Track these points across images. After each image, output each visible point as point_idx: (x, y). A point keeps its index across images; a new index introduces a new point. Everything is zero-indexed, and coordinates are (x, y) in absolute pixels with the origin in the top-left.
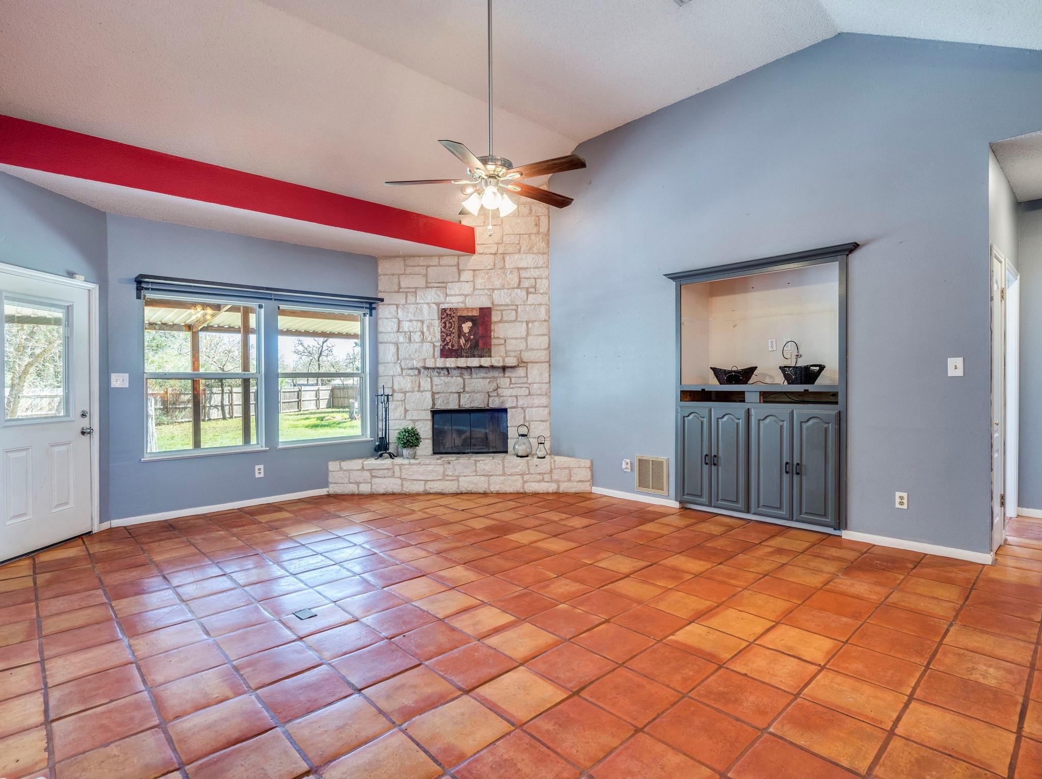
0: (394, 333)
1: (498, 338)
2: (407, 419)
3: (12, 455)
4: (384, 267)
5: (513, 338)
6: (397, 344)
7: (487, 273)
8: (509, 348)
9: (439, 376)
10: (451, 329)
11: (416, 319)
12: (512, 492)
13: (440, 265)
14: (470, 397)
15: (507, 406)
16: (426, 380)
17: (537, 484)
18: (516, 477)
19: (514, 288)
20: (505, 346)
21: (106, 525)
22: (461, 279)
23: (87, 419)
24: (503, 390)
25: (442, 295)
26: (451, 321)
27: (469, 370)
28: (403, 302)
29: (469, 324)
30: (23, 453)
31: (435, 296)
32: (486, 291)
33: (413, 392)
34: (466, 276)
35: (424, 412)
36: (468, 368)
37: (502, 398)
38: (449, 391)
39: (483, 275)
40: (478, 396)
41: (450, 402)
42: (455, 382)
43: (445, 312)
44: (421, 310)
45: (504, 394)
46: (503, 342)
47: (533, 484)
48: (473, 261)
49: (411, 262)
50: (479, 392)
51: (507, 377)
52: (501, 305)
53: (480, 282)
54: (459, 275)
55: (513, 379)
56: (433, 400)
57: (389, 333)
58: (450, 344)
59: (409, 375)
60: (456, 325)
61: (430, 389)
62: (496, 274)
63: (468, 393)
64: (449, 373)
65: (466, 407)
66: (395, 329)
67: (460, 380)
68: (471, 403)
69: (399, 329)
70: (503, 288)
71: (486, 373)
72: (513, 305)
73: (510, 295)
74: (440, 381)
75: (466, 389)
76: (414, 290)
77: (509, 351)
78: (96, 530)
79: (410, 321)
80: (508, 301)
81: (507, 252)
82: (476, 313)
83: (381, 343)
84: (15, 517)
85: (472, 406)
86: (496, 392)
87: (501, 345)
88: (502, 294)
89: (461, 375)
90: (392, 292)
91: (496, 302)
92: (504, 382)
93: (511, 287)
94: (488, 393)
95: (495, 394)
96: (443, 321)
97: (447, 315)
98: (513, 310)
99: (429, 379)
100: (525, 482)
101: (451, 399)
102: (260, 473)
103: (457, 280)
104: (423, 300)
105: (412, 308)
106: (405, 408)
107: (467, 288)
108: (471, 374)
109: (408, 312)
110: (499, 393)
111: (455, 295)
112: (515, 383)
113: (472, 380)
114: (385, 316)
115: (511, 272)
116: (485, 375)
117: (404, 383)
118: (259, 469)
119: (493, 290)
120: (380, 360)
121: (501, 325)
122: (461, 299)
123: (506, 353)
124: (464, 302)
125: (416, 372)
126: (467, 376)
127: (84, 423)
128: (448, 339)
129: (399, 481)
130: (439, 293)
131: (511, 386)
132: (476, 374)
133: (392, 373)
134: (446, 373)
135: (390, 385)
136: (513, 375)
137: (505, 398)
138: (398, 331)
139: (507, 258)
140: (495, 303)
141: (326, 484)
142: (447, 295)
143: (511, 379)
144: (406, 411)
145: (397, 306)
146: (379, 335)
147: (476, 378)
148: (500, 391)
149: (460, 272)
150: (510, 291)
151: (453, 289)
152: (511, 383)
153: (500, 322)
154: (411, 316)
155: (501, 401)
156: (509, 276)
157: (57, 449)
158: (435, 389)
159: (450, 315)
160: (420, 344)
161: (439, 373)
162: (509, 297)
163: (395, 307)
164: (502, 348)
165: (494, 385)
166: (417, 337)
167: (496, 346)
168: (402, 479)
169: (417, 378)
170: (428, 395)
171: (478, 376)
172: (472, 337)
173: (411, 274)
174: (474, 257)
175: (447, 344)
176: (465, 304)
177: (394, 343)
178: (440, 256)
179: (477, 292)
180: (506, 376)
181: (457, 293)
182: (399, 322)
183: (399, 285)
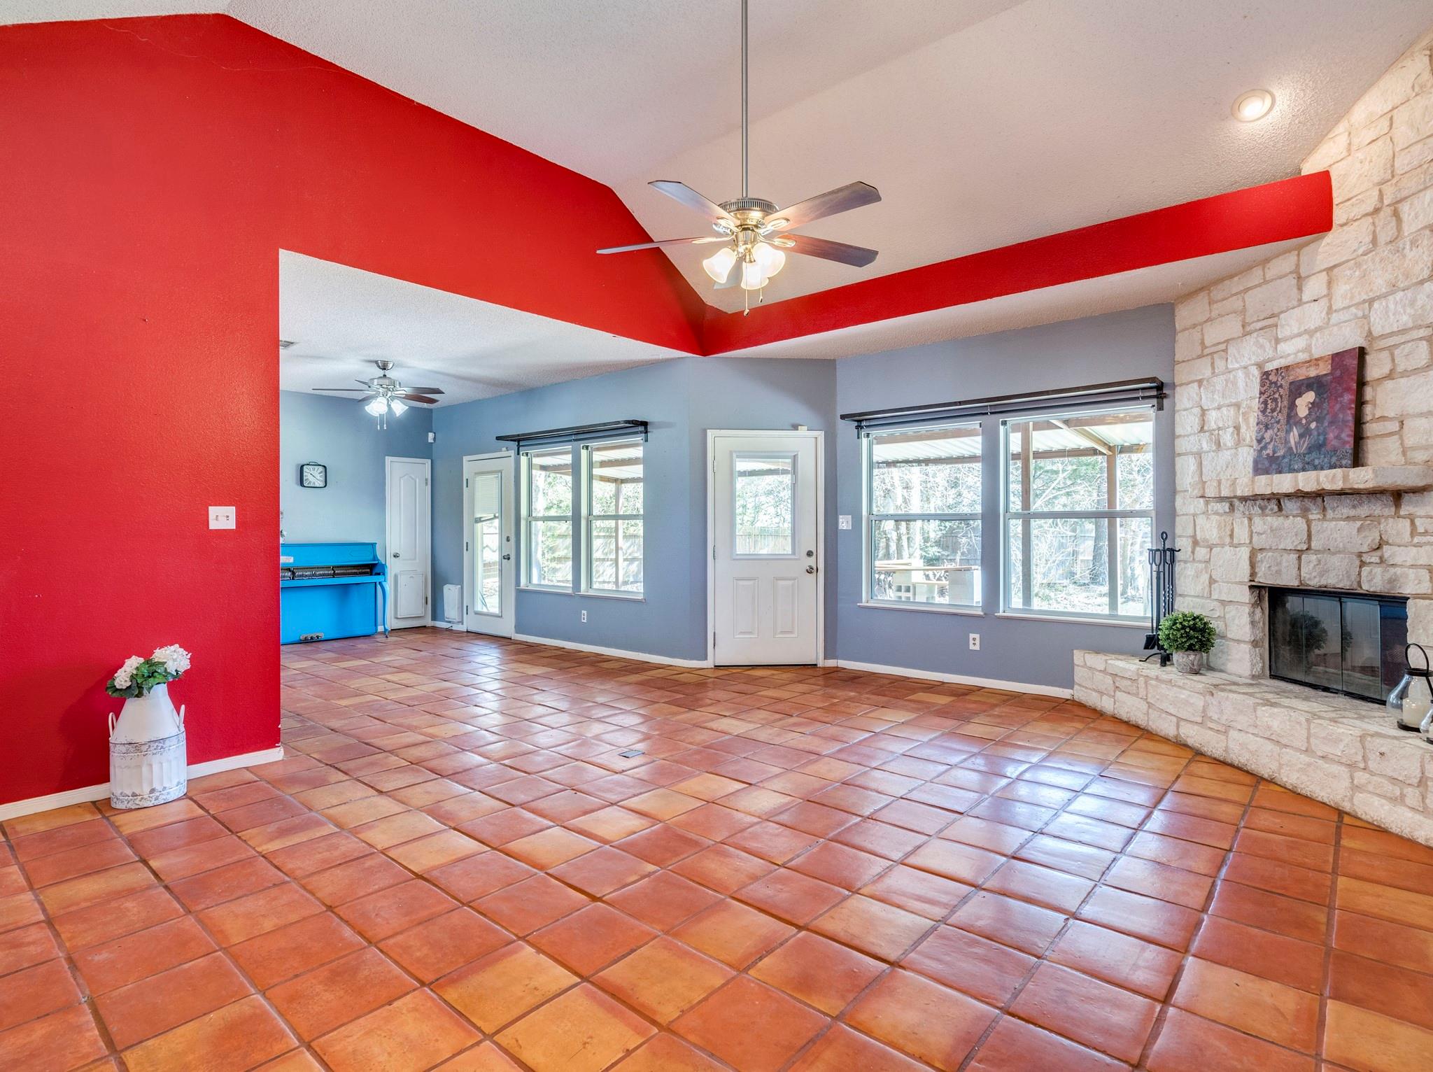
0: (1195, 434)
1: (1383, 418)
2: (1213, 597)
3: (741, 583)
4: (1184, 315)
5: (1421, 415)
6: (1199, 455)
7: (1358, 265)
8: (1410, 441)
9: (1264, 515)
10: (1275, 414)
11: (1227, 402)
12: (1326, 800)
13: (1266, 282)
14: (1319, 561)
15: (1406, 590)
16: (1242, 523)
17: (1387, 806)
18: (1335, 769)
19: (1422, 282)
20: (1401, 438)
21: (831, 663)
22: (1305, 298)
23: (814, 558)
24: (1396, 548)
25: (1267, 345)
26: (1277, 396)
27: (1319, 500)
28: (1208, 372)
29: (1310, 396)
30: (751, 583)
31: (1254, 348)
32: (1353, 310)
33: (1223, 545)
34: (1315, 286)
35: (1238, 587)
36: (1319, 496)
37: (1392, 570)
38: (1281, 547)
39: (1348, 273)
40: (1335, 561)
41: (1284, 570)
42: (1290, 527)
43: (1267, 379)
44: (1234, 383)
45: (1398, 560)
46: (1394, 426)
47: (1376, 801)
48: (1326, 248)
49: (1217, 293)
50: (1339, 552)
51: (1404, 518)
52: (1392, 334)
53: (1341, 289)
54: (1300, 289)
55: (1418, 522)
56: (1253, 565)
57: (1188, 436)
58: (1270, 447)
59: (1216, 513)
60: (1286, 403)
61: (1248, 541)
62: (1377, 259)
63: (1317, 552)
64: (1280, 509)
65: (1311, 583)
66: (1197, 427)
67: (1300, 523)
68: (1321, 575)
69: (1202, 428)
70: (1393, 288)
71: (1354, 507)
72: (1420, 327)
73: (1413, 303)
74: (1266, 523)
75: (1313, 544)
76: (1223, 347)
77: (1413, 449)
78: (820, 664)
79: (1219, 408)
80: (1405, 320)
81: (1404, 193)
82: (1324, 369)
83: (1179, 455)
84: (742, 633)
85: (1323, 582)
86: (1378, 553)
87: (1391, 434)
88: (1392, 306)
89: (1304, 512)
90: (1193, 359)
91: (1377, 331)
92: (1396, 528)
93: (1414, 281)
94: (1360, 555)
95: (1375, 559)
96: (1263, 397)
97: (1271, 383)
98: (1421, 339)
99: (1246, 521)
100: (1356, 788)
101: (1284, 564)
102: (974, 644)
103: (1295, 303)
104: (1237, 362)
105: (1219, 382)
106: (1211, 577)
107: (1313, 315)
108: (1324, 509)
109: (1213, 392)
110: (1386, 555)
111: (1292, 337)
112: (1426, 533)
113: (1326, 524)
114: (1183, 407)
115: (1412, 243)
116: (1352, 513)
117: (1210, 528)
118: (974, 639)
119: (1371, 302)
120: (1178, 488)
121: (1389, 384)
122: (1301, 343)
123: (1404, 453)
124: (1308, 349)
125: (1226, 506)
126: (1314, 515)
127: (811, 561)
128: (1268, 435)
129: (1144, 706)
130: (1261, 340)
131: (1416, 540)
132: (1334, 509)
133: (1192, 511)
134: (1276, 508)
135: (1190, 532)
136: (1420, 511)
137: (1398, 571)
138: (1202, 430)
139: (1405, 208)
140: (1375, 334)
141: (1070, 684)
142: (1277, 341)
143: (1413, 523)
144: (1212, 581)
145: (1200, 382)
146: (1177, 442)
147: (1333, 519)
148: (1387, 551)
149: (1300, 280)
150: (1409, 293)
151: (1291, 323)
152: (1414, 532)
153: (1390, 376)
154: (1218, 399)
155: (1387, 576)
156: (1410, 254)
157: (781, 583)
158: (1258, 542)
159: (1275, 383)
160: (1233, 451)
161: (1263, 508)
162: (1409, 310)
163: (1195, 385)
164: (1393, 443)
165: (1372, 537)
166: (1228, 438)
167: (1378, 440)
168: (1150, 705)
169: (1228, 519)
170: (1244, 553)
171: (1338, 514)
172: (1313, 425)
173: (1220, 316)
174: (1329, 237)
175: (1265, 448)
176: (1310, 352)
177: (1192, 453)
178: (1266, 261)
179: (1335, 318)
180: (1402, 513)
181: (1296, 331)
182: (1204, 412)
183: (1202, 343)
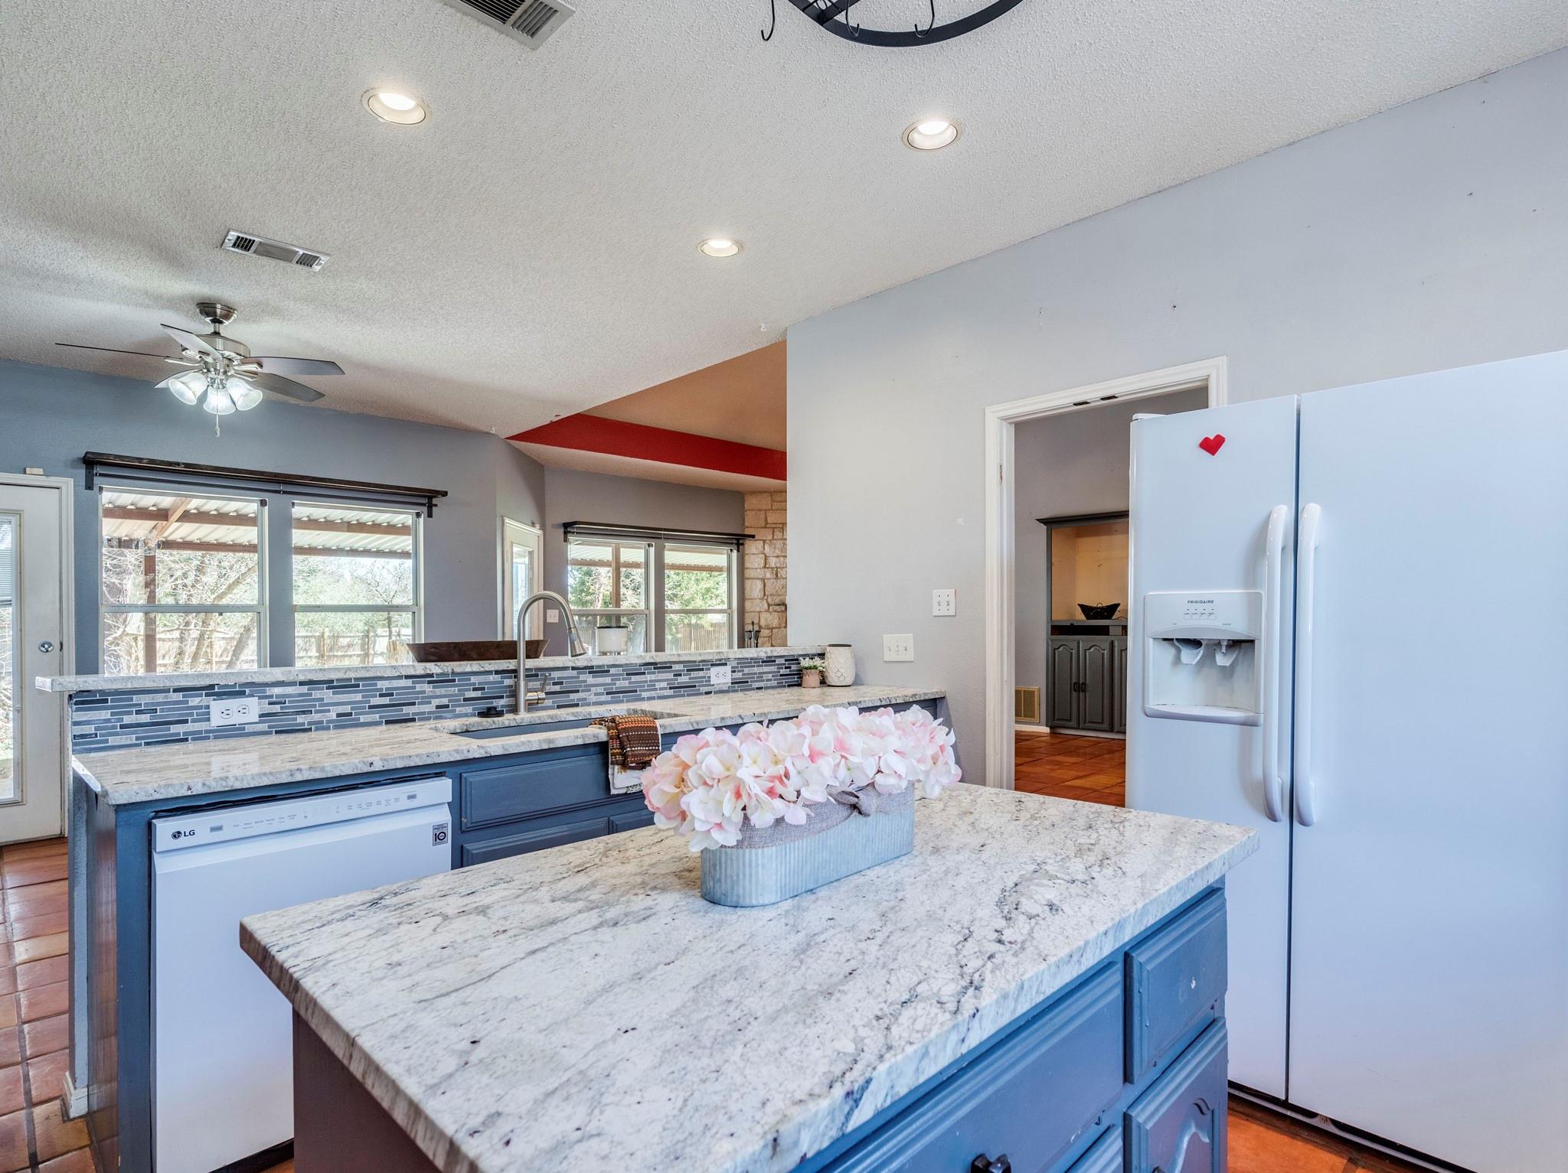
0: (760, 568)
4: (751, 503)
6: (763, 580)
28: (770, 537)
33: (780, 628)
49: (778, 497)
57: (756, 568)
59: (776, 611)
66: (762, 565)
69: (765, 565)
76: (781, 526)
79: (777, 557)
83: (749, 578)
90: (759, 528)
105: (779, 544)
106: (772, 644)
109: (775, 548)
114: (752, 552)
120: (747, 597)
125: (783, 608)
133: (758, 609)
135: (758, 621)
138: (765, 567)
145: (764, 541)
146: (746, 571)
154: (778, 552)
163: (762, 542)
166: (783, 572)
169: (784, 614)
173: (778, 509)
177: (760, 579)
182: (766, 558)
183: (766, 520)
